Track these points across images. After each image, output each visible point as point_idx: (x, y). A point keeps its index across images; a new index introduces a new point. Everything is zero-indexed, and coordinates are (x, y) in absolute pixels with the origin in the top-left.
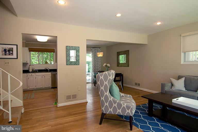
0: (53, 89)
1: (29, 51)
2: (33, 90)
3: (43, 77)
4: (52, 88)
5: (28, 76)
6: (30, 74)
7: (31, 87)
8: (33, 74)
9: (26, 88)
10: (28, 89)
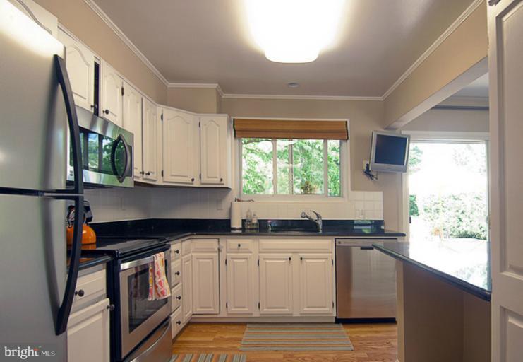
0: (341, 326)
1: (235, 136)
2: (245, 324)
3: (295, 258)
4: (338, 321)
5: (224, 250)
6: (232, 242)
7: (238, 309)
8: (247, 242)
9: (211, 310)
10: (223, 314)
